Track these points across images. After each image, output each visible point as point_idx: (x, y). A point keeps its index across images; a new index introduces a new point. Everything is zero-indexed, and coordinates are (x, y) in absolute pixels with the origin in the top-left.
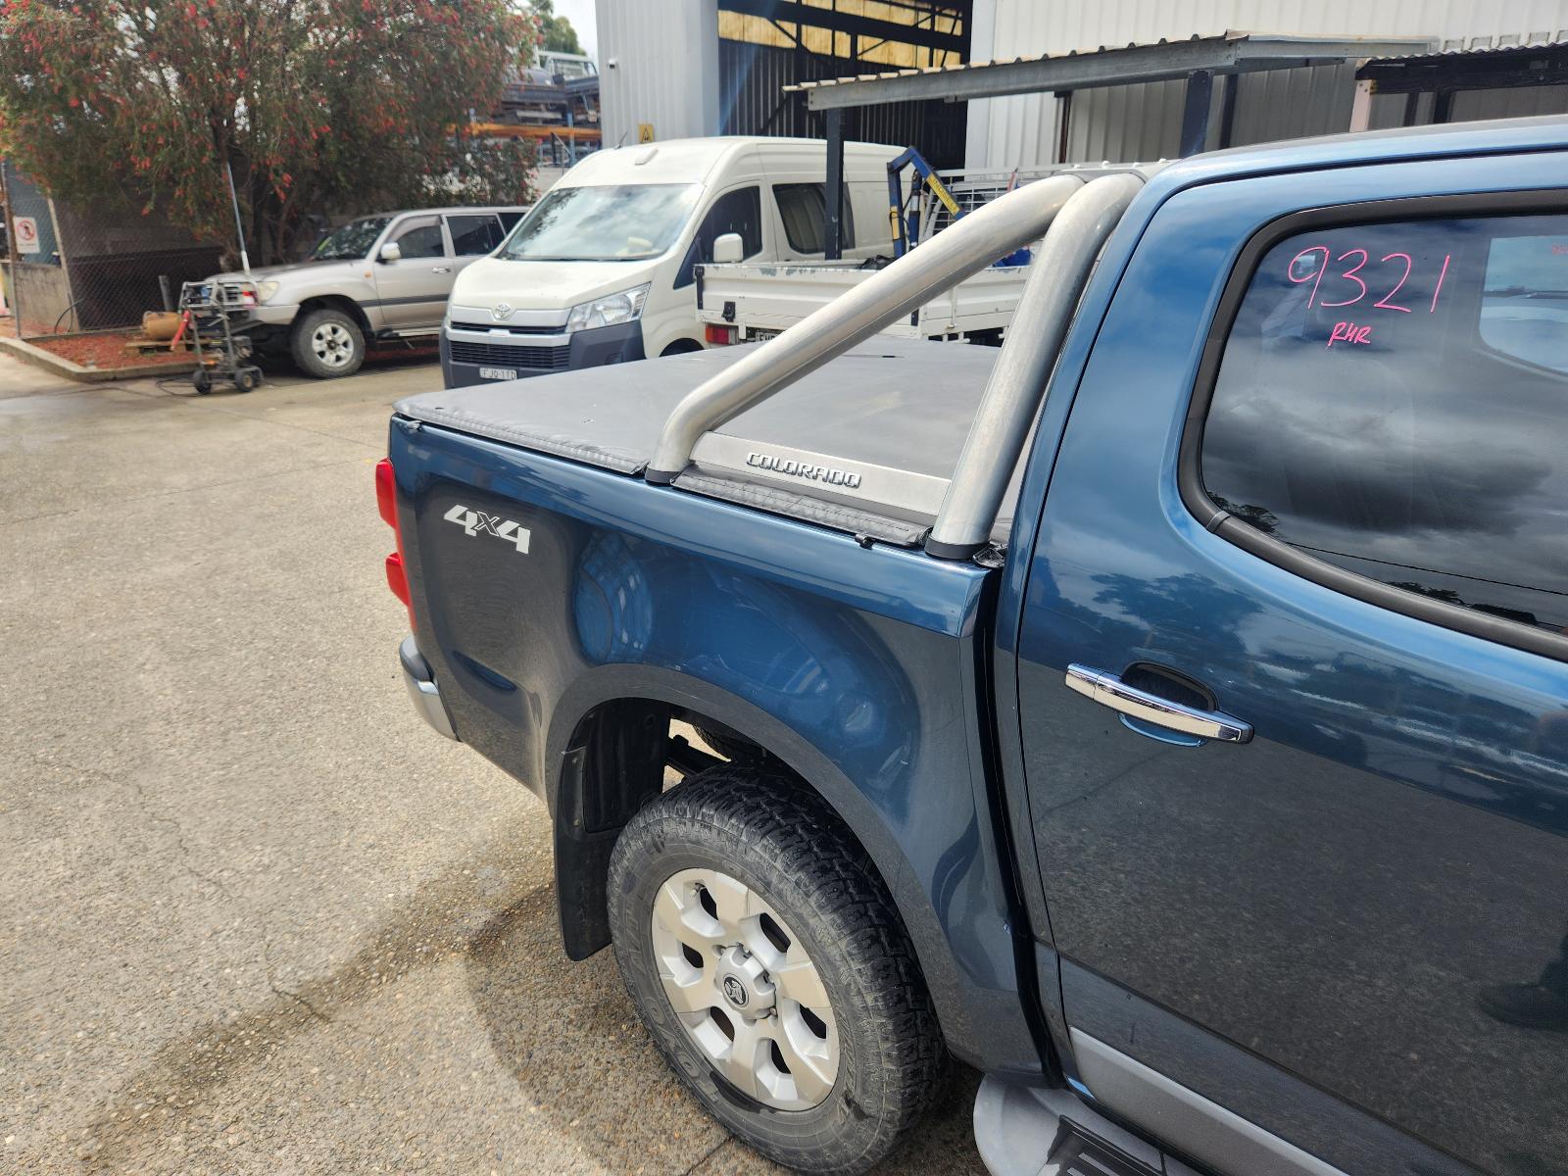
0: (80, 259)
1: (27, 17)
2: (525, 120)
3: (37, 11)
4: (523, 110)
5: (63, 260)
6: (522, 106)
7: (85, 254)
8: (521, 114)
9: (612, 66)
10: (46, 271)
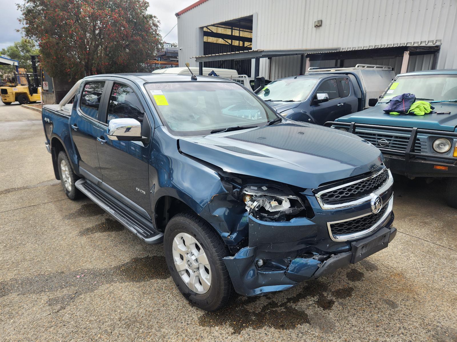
0: (59, 91)
1: (47, 40)
2: (172, 61)
3: (49, 39)
4: (172, 58)
5: (54, 92)
6: (172, 57)
7: (59, 90)
8: (171, 59)
9: (180, 49)
10: (51, 94)
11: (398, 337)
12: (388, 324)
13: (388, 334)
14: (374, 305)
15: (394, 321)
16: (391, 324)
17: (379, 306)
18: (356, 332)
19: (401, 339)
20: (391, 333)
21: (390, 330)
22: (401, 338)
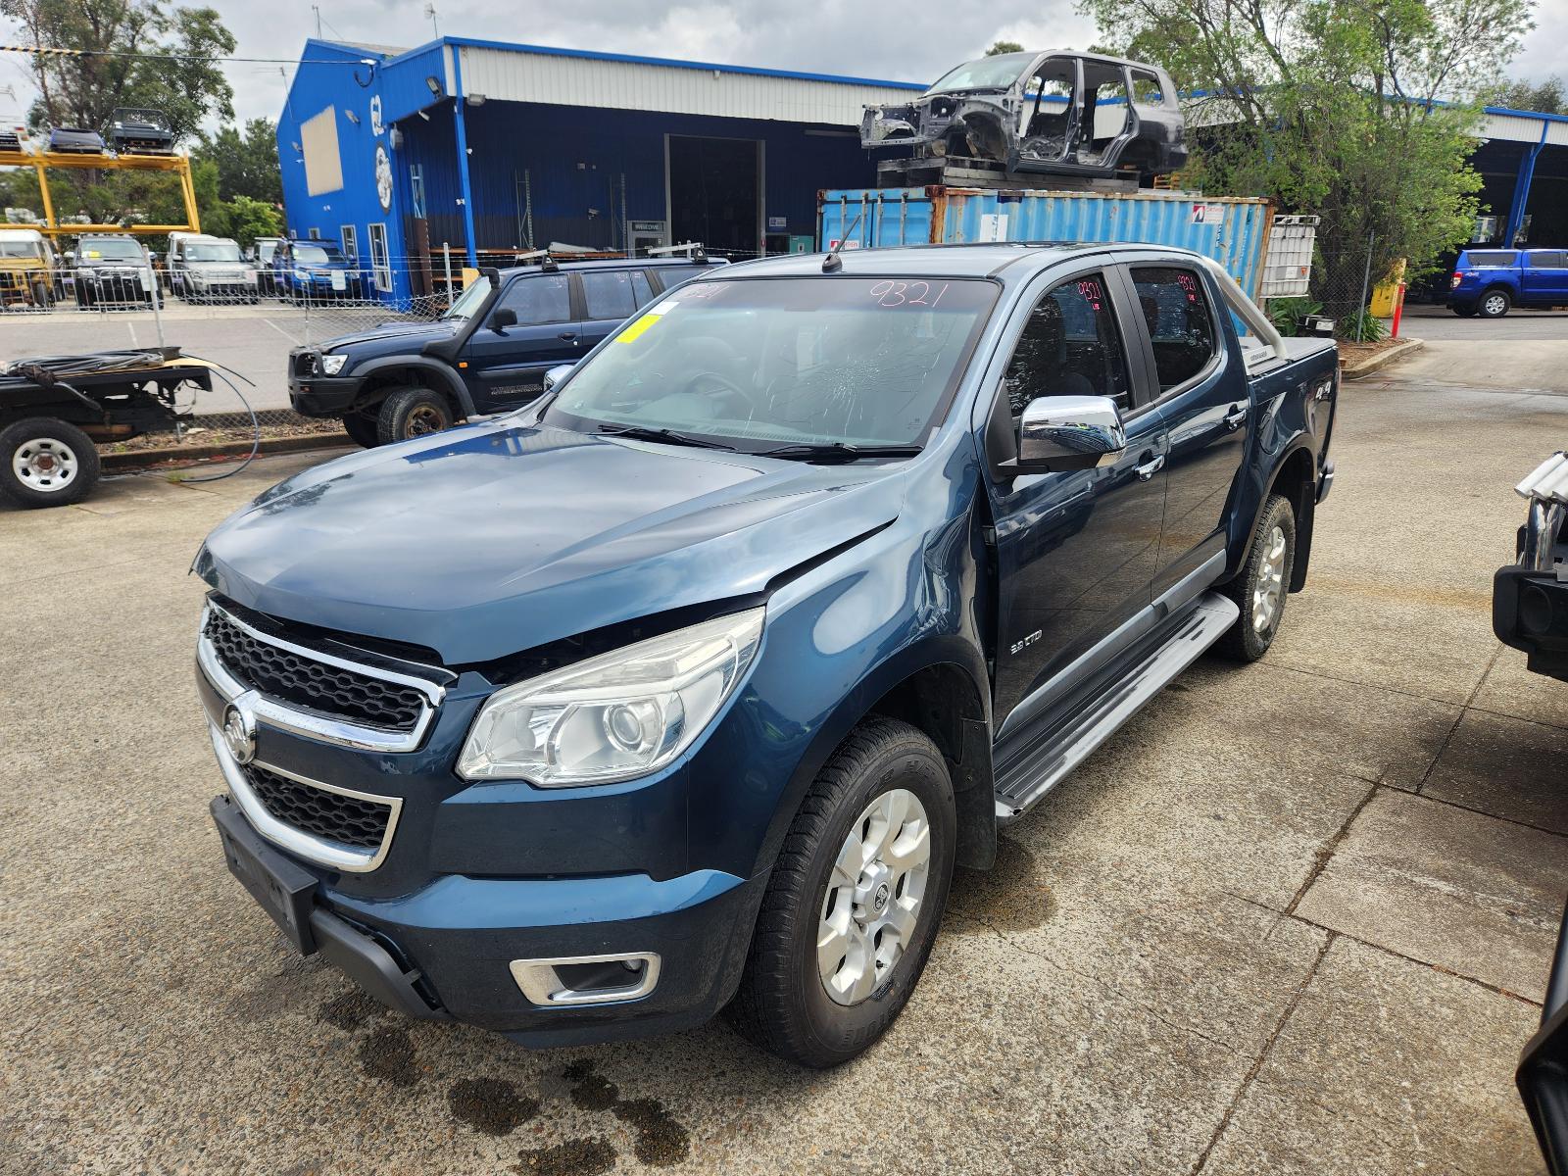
11: (137, 1156)
12: (201, 1146)
13: (163, 1135)
14: (302, 1128)
15: (208, 1166)
16: (197, 1153)
17: (291, 1139)
18: (206, 1061)
19: (126, 1163)
20: (160, 1142)
21: (175, 1143)
22: (130, 1165)
